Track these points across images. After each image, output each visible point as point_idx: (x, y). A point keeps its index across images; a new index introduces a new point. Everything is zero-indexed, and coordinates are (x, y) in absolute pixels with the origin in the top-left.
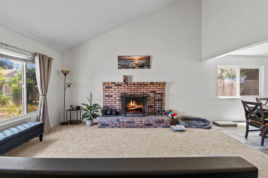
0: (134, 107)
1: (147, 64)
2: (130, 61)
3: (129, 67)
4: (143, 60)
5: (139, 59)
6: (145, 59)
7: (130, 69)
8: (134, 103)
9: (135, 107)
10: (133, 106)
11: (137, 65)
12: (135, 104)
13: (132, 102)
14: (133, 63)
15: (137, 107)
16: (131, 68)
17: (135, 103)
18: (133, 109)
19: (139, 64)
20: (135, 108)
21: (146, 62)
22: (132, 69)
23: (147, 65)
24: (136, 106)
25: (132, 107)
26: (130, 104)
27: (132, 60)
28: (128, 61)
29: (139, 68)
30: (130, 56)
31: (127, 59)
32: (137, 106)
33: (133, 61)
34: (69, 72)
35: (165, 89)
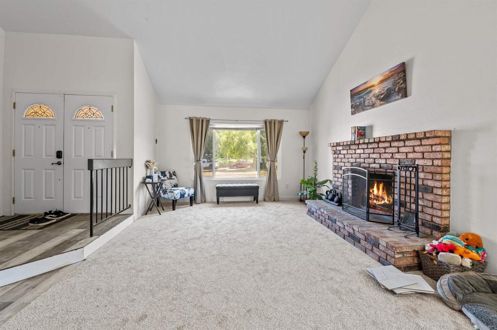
0: (380, 199)
1: (397, 88)
2: (366, 94)
3: (365, 106)
4: (388, 81)
5: (382, 82)
6: (392, 75)
7: (367, 109)
8: (381, 188)
9: (383, 199)
10: (378, 196)
11: (377, 97)
12: (383, 191)
13: (376, 185)
14: (371, 95)
15: (387, 200)
16: (368, 107)
17: (383, 188)
18: (377, 203)
19: (381, 95)
20: (383, 202)
21: (395, 84)
22: (370, 109)
23: (396, 90)
24: (386, 198)
25: (377, 198)
26: (373, 191)
27: (369, 90)
28: (363, 94)
29: (382, 102)
30: (365, 83)
31: (362, 91)
32: (388, 196)
33: (371, 91)
34: (308, 133)
35: (449, 152)
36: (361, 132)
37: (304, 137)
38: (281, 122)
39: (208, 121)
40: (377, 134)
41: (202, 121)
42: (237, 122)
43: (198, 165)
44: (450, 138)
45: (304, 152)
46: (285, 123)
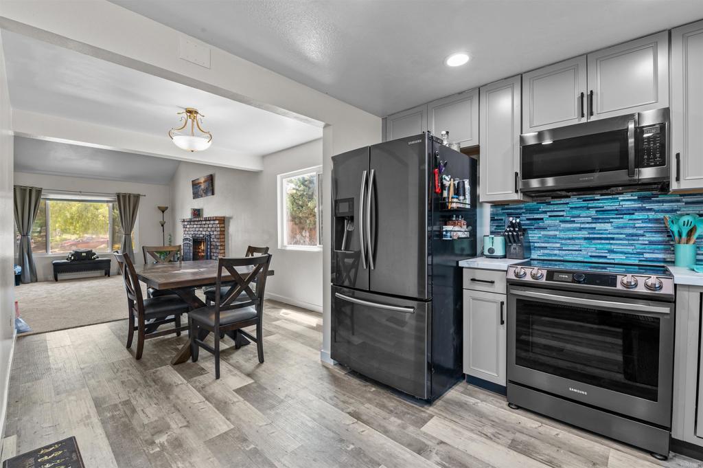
3: (199, 195)
4: (207, 183)
5: (205, 181)
6: (208, 180)
11: (203, 191)
14: (201, 188)
19: (204, 189)
21: (210, 184)
23: (209, 189)
27: (200, 185)
28: (197, 186)
29: (205, 195)
31: (198, 183)
34: (167, 208)
35: (224, 227)
36: (197, 213)
37: (163, 212)
38: (137, 197)
39: (39, 192)
40: (206, 214)
41: (30, 191)
42: (80, 193)
43: (25, 239)
44: (224, 220)
45: (162, 225)
46: (141, 198)
